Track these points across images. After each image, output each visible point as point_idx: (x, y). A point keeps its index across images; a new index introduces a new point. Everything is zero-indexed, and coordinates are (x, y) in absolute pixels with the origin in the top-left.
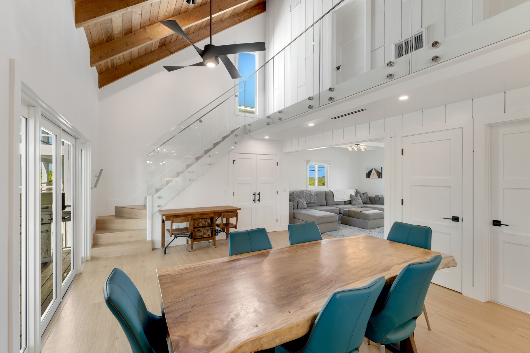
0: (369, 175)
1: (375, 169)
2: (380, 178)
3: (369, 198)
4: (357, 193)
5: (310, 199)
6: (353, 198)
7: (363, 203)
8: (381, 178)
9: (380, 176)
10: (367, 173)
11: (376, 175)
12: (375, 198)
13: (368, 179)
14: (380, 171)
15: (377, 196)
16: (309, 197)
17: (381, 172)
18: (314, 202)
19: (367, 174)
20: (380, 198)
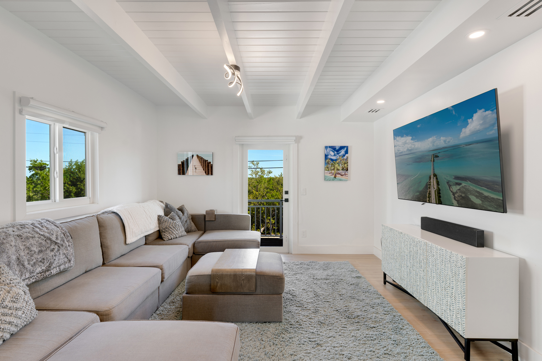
0: (182, 169)
1: (197, 156)
2: (208, 174)
3: (194, 218)
4: (168, 210)
5: (42, 261)
6: (164, 226)
7: (185, 233)
8: (212, 174)
9: (208, 170)
10: (180, 163)
11: (200, 169)
12: (205, 216)
13: (182, 176)
14: (210, 160)
15: (210, 213)
16: (40, 251)
17: (212, 163)
18: (62, 267)
19: (179, 166)
20: (217, 217)
